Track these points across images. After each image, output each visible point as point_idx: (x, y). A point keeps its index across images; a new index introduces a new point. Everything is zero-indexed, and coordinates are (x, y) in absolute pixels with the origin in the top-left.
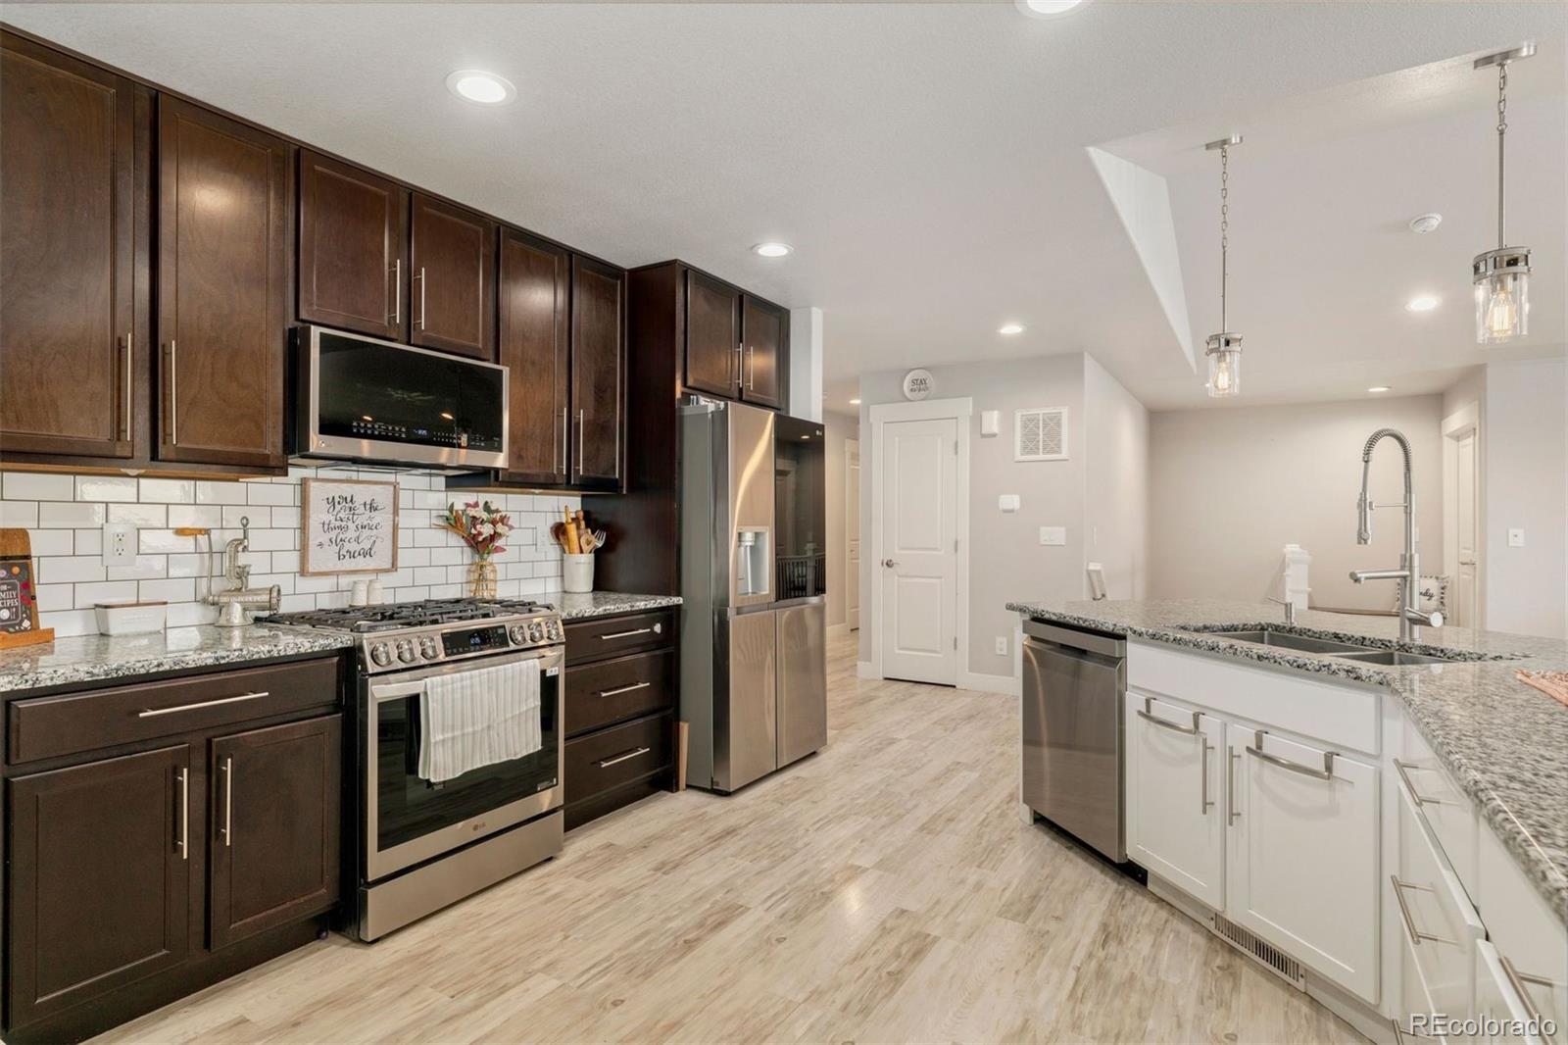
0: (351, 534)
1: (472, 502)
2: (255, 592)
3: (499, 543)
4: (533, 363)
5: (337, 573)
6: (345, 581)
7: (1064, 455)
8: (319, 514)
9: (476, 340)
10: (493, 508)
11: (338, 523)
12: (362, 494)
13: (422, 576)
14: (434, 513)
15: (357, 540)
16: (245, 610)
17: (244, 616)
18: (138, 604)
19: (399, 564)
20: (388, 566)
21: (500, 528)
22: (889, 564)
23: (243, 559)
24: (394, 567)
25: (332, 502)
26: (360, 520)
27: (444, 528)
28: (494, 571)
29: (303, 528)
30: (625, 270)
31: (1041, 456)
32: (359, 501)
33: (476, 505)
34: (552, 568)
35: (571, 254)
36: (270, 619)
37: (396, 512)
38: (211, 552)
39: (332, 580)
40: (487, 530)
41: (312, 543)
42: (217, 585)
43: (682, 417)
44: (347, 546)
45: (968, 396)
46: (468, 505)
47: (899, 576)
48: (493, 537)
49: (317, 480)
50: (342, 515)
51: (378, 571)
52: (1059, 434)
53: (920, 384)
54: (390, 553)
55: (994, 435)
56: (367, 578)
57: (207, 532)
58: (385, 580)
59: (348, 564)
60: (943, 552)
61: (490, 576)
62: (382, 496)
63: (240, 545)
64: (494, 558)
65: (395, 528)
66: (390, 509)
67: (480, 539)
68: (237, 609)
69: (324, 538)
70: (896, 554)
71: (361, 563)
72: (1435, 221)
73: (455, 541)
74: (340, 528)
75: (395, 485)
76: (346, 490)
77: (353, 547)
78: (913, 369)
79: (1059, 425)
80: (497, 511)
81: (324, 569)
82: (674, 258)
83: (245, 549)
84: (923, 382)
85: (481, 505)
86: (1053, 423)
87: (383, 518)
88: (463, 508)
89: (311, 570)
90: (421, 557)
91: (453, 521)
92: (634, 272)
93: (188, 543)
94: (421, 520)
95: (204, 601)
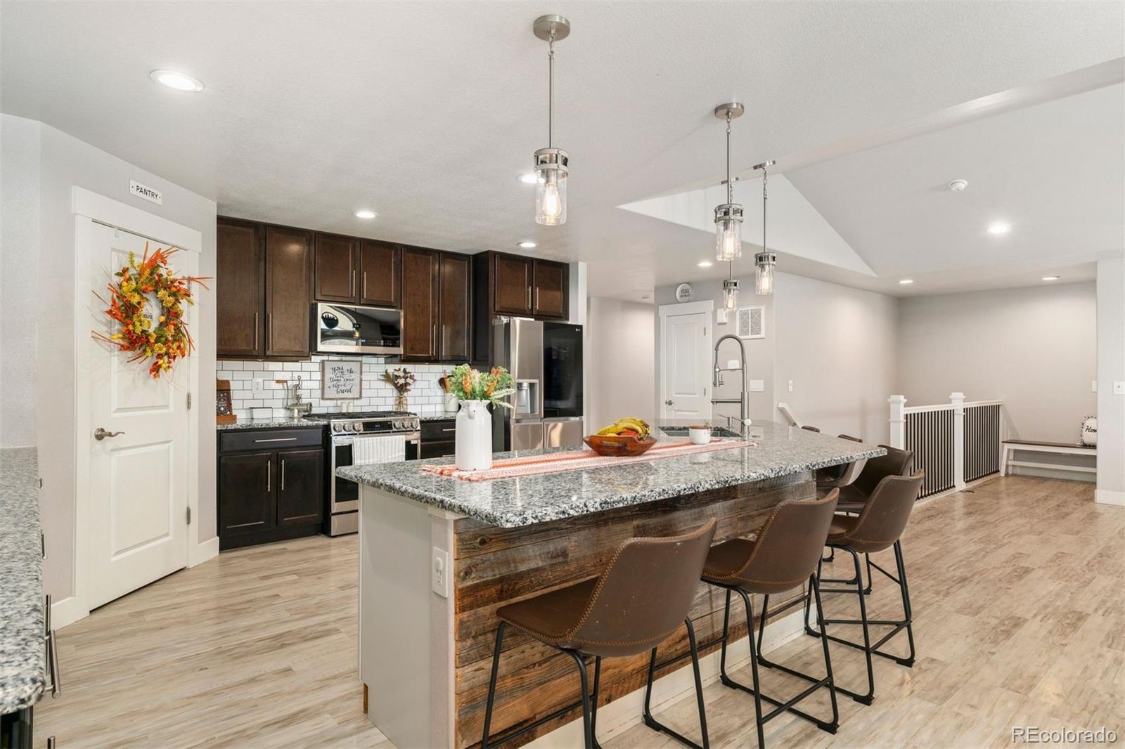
0: (342, 382)
1: (397, 369)
2: (303, 405)
3: (408, 387)
4: (419, 306)
5: (336, 399)
6: (339, 402)
7: (763, 335)
8: (329, 374)
9: (391, 299)
10: (407, 371)
11: (336, 378)
12: (346, 366)
13: (374, 401)
14: (379, 374)
15: (345, 385)
16: (299, 412)
17: (299, 414)
18: (263, 408)
19: (363, 396)
20: (358, 396)
21: (409, 380)
22: (670, 403)
23: (299, 392)
24: (360, 397)
25: (334, 370)
26: (346, 377)
27: (383, 380)
28: (407, 400)
29: (323, 380)
30: (470, 255)
31: (750, 336)
32: (345, 369)
33: (399, 370)
34: (439, 400)
35: (439, 252)
36: (309, 416)
37: (361, 374)
38: (288, 390)
39: (335, 401)
40: (401, 381)
41: (326, 387)
42: (290, 402)
43: (493, 327)
44: (340, 388)
45: (711, 299)
46: (395, 370)
47: (675, 410)
48: (406, 384)
49: (328, 360)
50: (338, 375)
51: (354, 399)
52: (760, 322)
53: (685, 293)
54: (359, 391)
55: (725, 324)
56: (347, 401)
57: (286, 381)
58: (356, 402)
59: (341, 395)
60: (697, 396)
61: (404, 402)
62: (355, 367)
63: (297, 387)
64: (405, 394)
65: (361, 380)
66: (359, 372)
67: (399, 385)
68: (296, 411)
69: (331, 384)
70: (674, 397)
71: (346, 395)
72: (962, 185)
73: (389, 386)
74: (338, 380)
75: (361, 362)
76: (340, 365)
77: (343, 388)
78: (681, 284)
79: (760, 316)
80: (409, 373)
81: (330, 397)
82: (487, 250)
83: (299, 388)
84: (687, 291)
85: (402, 370)
86: (756, 314)
87: (356, 376)
88: (393, 371)
89: (326, 397)
90: (373, 393)
91: (388, 378)
92: (474, 256)
93: (280, 386)
94: (374, 377)
95: (285, 408)
